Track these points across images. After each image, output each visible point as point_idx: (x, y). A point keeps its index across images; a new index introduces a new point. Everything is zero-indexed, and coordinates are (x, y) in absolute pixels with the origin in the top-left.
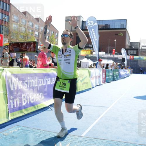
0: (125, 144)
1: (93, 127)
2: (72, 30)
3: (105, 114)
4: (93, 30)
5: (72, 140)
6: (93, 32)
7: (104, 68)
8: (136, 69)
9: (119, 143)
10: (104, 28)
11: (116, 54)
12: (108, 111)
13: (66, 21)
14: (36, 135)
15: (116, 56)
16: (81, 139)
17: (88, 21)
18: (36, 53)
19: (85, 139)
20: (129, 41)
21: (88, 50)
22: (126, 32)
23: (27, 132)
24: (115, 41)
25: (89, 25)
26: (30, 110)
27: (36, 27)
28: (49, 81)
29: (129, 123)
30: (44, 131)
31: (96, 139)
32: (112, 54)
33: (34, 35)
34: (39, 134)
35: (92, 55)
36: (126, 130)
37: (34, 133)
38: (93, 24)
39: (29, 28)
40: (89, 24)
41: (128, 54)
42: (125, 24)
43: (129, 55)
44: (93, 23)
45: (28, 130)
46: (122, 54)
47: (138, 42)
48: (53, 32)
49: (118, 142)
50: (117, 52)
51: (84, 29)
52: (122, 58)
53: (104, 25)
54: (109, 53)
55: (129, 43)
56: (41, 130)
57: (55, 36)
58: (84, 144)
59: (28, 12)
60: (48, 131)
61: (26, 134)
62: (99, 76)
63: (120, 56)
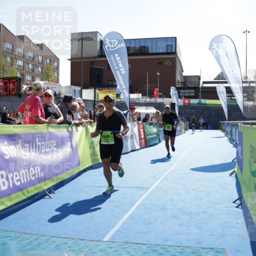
0: (179, 249)
2: (83, 56)
3: (144, 200)
5: (87, 249)
6: (118, 58)
7: (140, 122)
9: (169, 249)
10: (139, 52)
11: (160, 96)
12: (149, 195)
14: (23, 244)
15: (159, 100)
16: (103, 245)
17: (107, 39)
18: (19, 97)
19: (111, 246)
20: (182, 74)
21: (111, 90)
22: (177, 58)
23: (6, 240)
24: (158, 74)
25: (109, 47)
26: (15, 199)
28: (43, 147)
30: (36, 236)
31: (129, 245)
32: (153, 97)
33: (15, 67)
34: (27, 241)
35: (119, 100)
37: (19, 240)
38: (117, 45)
39: (6, 54)
41: (180, 97)
42: (174, 46)
43: (182, 98)
44: (117, 43)
45: (8, 236)
46: (171, 97)
47: (196, 76)
48: (50, 61)
49: (168, 247)
50: (162, 94)
52: (170, 104)
53: (139, 46)
54: (149, 95)
55: (182, 78)
56: (31, 234)
57: (54, 68)
58: (108, 254)
59: (3, 25)
60: (44, 236)
61: (5, 244)
62: (132, 135)
63: (166, 100)
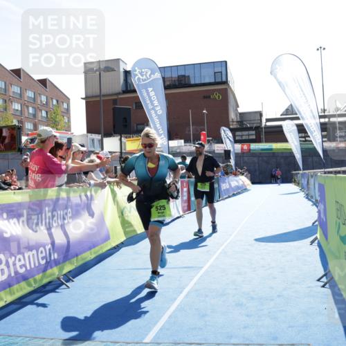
1: (170, 317)
2: (102, 93)
3: (195, 284)
4: (150, 89)
8: (257, 173)
10: (177, 83)
11: (209, 142)
13: (86, 73)
17: (136, 68)
18: (19, 153)
20: (237, 110)
22: (229, 90)
24: (204, 111)
25: (139, 79)
27: (14, 92)
28: (55, 218)
29: (252, 298)
33: (10, 112)
36: (248, 316)
38: (150, 76)
40: (140, 76)
41: (236, 141)
42: (224, 73)
44: (149, 73)
46: (222, 143)
47: (256, 112)
48: (57, 101)
50: (211, 138)
51: (129, 89)
52: (223, 152)
53: (177, 76)
54: (194, 141)
55: (237, 116)
57: (63, 110)
63: (218, 147)
